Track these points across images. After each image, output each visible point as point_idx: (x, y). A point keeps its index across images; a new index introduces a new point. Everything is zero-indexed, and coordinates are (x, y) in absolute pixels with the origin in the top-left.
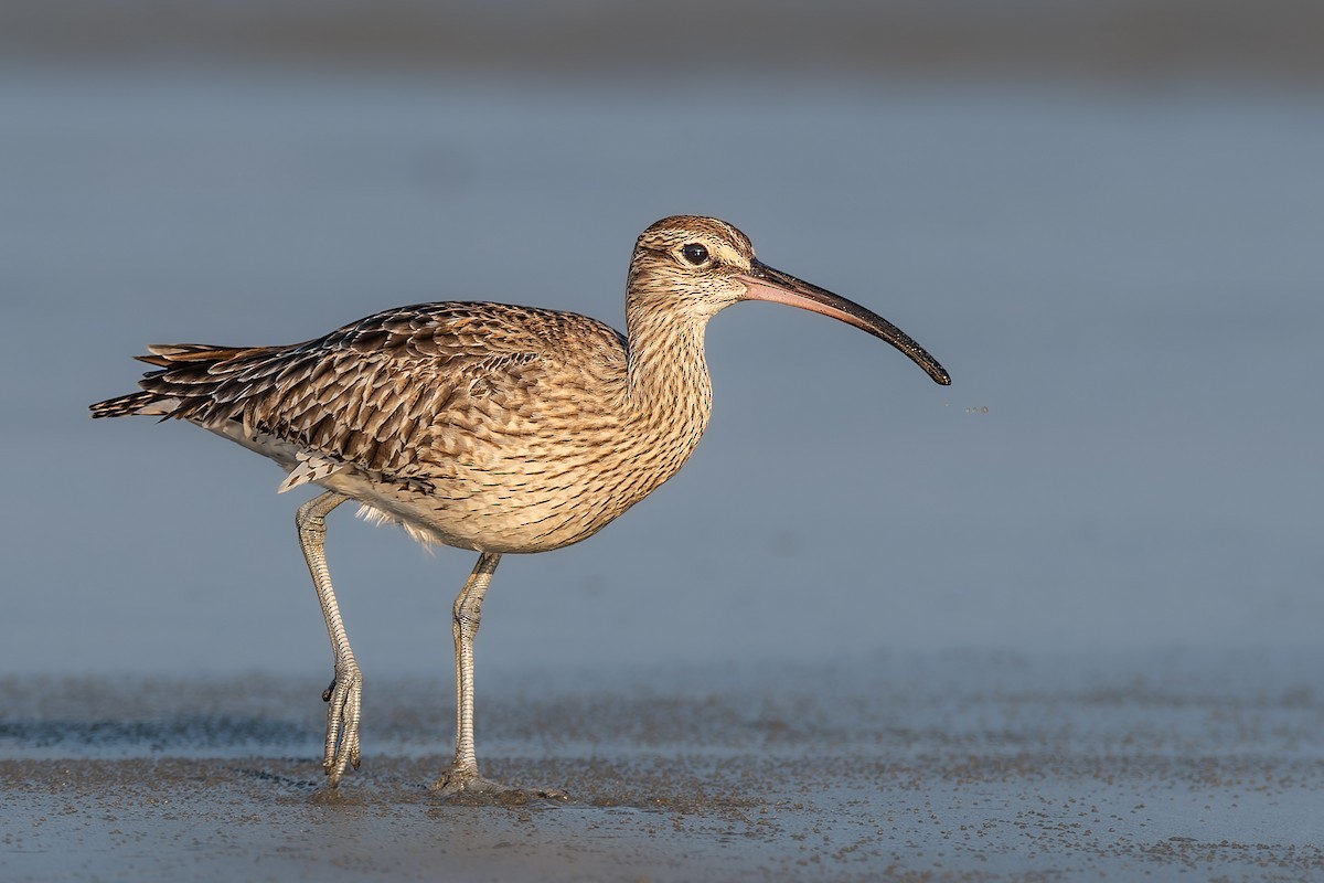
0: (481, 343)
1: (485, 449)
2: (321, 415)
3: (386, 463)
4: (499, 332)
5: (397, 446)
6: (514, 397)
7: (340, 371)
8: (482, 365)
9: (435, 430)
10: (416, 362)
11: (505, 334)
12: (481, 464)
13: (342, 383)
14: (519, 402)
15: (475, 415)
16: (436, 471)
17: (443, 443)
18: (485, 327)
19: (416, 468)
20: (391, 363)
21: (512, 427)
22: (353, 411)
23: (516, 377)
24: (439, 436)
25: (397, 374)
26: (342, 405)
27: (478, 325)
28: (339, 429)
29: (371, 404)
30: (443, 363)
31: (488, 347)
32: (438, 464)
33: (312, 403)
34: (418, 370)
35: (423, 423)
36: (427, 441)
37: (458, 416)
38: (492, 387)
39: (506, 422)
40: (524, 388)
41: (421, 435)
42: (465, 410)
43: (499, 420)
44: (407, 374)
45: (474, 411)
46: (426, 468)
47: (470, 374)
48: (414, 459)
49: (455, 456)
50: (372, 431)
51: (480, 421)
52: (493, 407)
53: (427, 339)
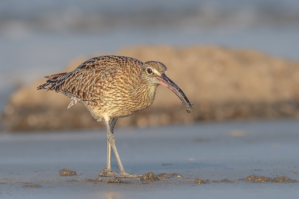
0: (105, 66)
1: (105, 92)
2: (73, 87)
3: (86, 97)
4: (109, 63)
5: (88, 93)
6: (111, 79)
7: (76, 75)
8: (104, 72)
9: (95, 88)
10: (91, 72)
11: (111, 63)
12: (105, 96)
13: (77, 78)
14: (111, 80)
15: (103, 83)
16: (96, 98)
17: (97, 91)
18: (107, 62)
19: (92, 98)
20: (86, 73)
21: (110, 86)
22: (79, 85)
23: (111, 74)
24: (96, 90)
25: (87, 75)
26: (77, 84)
27: (105, 62)
28: (76, 90)
29: (82, 83)
30: (96, 72)
31: (106, 67)
32: (96, 97)
33: (71, 84)
34: (91, 74)
35: (92, 87)
36: (93, 91)
37: (99, 84)
38: (106, 76)
39: (109, 85)
40: (113, 77)
41: (92, 90)
42: (101, 83)
43: (107, 84)
44: (89, 75)
45: (102, 83)
46: (94, 98)
47: (102, 74)
48: (92, 96)
49: (99, 94)
50: (82, 90)
51: (104, 85)
52: (106, 81)
53: (93, 66)
